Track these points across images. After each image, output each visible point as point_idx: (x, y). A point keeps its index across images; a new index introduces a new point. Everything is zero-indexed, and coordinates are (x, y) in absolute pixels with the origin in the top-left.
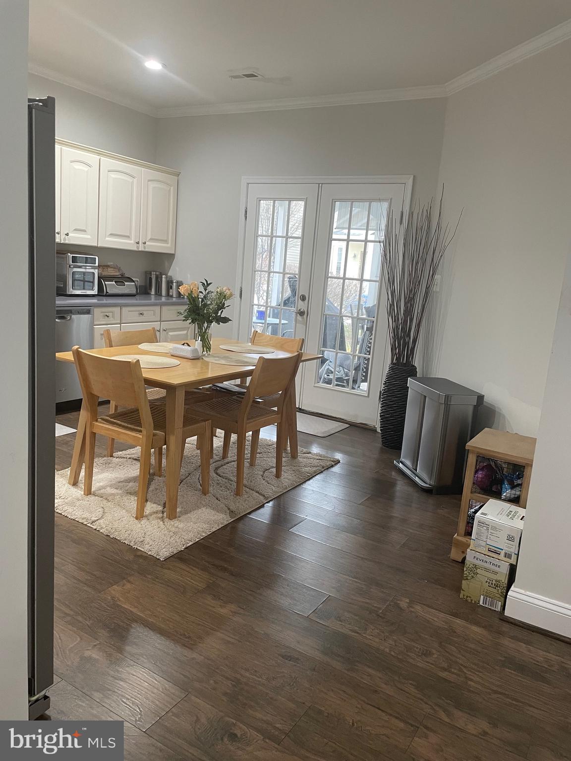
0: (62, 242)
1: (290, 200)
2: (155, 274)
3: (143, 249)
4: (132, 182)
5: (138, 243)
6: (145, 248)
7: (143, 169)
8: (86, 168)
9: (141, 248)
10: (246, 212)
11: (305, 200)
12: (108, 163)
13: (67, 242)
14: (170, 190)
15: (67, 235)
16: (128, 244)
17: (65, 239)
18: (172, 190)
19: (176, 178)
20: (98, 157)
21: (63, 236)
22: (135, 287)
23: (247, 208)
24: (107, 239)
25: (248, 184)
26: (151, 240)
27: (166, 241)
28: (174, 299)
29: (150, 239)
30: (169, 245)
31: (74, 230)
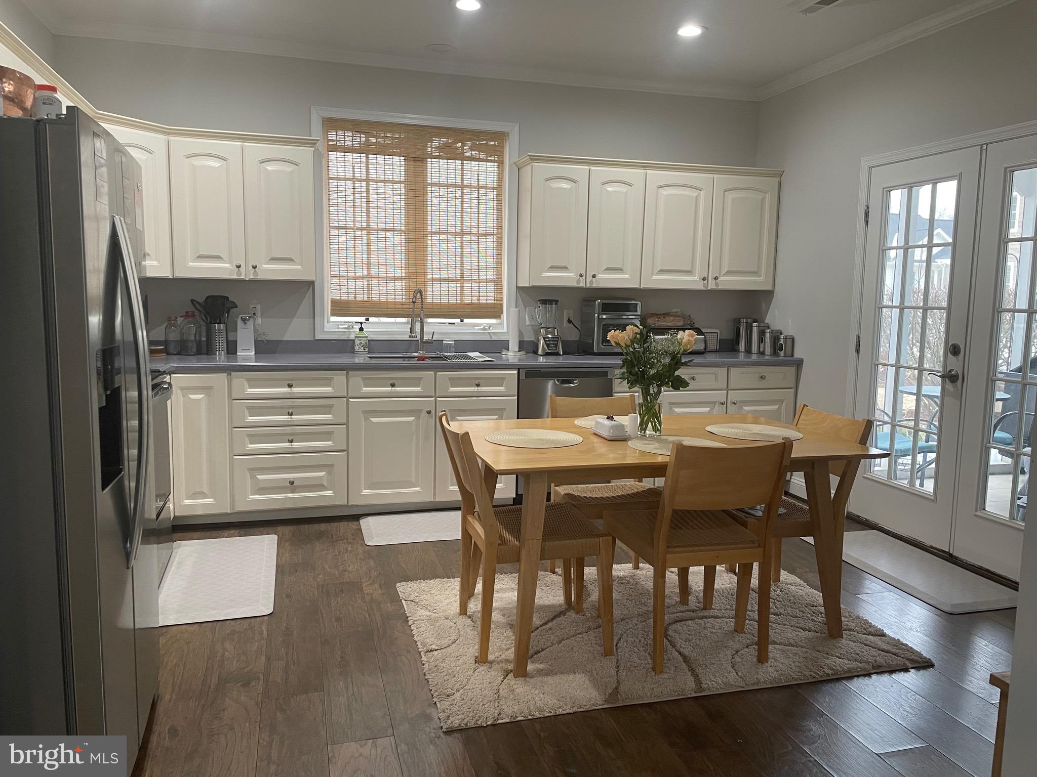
0: (588, 286)
1: (934, 183)
2: (746, 322)
3: (714, 287)
4: (697, 198)
5: (704, 279)
6: (717, 285)
7: (716, 176)
8: (623, 189)
9: (712, 286)
10: (867, 214)
11: (958, 177)
12: (656, 176)
13: (594, 285)
14: (763, 200)
15: (594, 276)
16: (691, 282)
17: (591, 282)
18: (769, 200)
19: (777, 179)
20: (643, 171)
21: (589, 278)
22: (703, 342)
23: (868, 208)
24: (654, 277)
25: (871, 168)
26: (729, 273)
27: (755, 273)
28: (767, 357)
29: (727, 272)
30: (762, 278)
31: (606, 269)
